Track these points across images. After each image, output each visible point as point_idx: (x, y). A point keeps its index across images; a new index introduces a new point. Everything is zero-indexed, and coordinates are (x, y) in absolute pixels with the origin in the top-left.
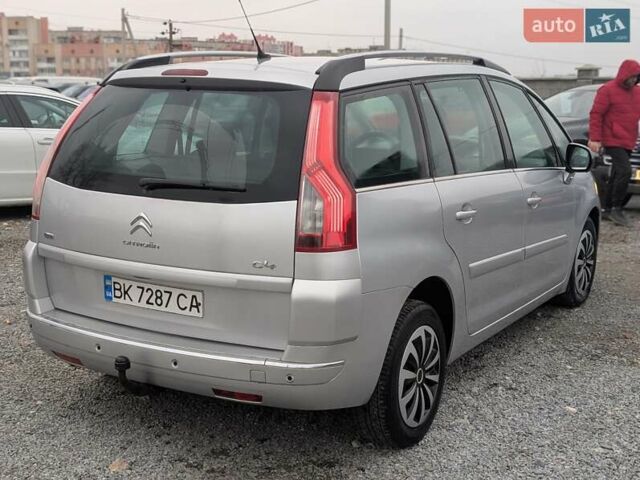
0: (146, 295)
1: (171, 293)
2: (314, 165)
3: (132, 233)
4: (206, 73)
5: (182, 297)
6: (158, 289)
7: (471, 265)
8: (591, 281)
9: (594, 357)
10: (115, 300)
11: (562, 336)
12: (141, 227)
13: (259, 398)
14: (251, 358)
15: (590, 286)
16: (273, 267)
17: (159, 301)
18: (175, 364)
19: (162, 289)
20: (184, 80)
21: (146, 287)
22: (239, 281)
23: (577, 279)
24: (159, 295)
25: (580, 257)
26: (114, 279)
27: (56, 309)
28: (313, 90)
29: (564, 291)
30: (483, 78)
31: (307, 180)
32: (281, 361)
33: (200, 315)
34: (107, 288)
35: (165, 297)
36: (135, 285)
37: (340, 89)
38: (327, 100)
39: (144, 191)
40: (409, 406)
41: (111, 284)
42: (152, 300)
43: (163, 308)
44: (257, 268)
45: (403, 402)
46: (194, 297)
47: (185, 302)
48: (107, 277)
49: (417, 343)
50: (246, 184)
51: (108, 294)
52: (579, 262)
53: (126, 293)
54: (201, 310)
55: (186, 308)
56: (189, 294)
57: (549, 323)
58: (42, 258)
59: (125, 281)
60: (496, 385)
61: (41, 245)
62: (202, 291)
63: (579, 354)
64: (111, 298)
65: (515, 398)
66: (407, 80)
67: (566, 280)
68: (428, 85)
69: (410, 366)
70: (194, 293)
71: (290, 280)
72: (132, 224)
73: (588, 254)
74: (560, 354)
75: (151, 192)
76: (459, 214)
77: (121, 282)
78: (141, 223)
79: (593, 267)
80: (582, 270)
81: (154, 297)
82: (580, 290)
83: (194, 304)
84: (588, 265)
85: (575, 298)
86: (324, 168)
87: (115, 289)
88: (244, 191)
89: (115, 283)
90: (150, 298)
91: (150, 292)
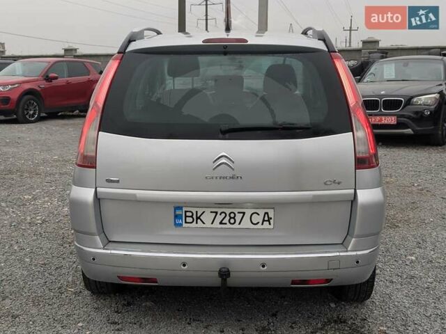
0: (219, 218)
1: (244, 213)
2: (355, 105)
3: (214, 169)
4: (245, 41)
5: (254, 216)
6: (231, 211)
10: (184, 225)
16: (340, 183)
17: (232, 221)
18: (264, 267)
19: (236, 211)
20: (225, 47)
21: (220, 211)
24: (232, 216)
26: (184, 209)
28: (329, 51)
32: (347, 251)
33: (271, 226)
34: (176, 216)
35: (238, 217)
36: (208, 211)
39: (221, 136)
41: (182, 213)
42: (226, 221)
43: (236, 226)
46: (266, 213)
47: (258, 218)
48: (178, 208)
50: (311, 123)
51: (178, 222)
53: (198, 218)
54: (272, 223)
55: (258, 223)
56: (262, 212)
58: (98, 200)
59: (197, 209)
61: (100, 189)
62: (274, 208)
64: (181, 225)
70: (266, 211)
71: (353, 191)
72: (214, 162)
75: (227, 135)
77: (193, 210)
78: (224, 161)
81: (228, 218)
83: (266, 218)
87: (186, 216)
88: (309, 128)
89: (186, 212)
90: (224, 219)
91: (223, 215)
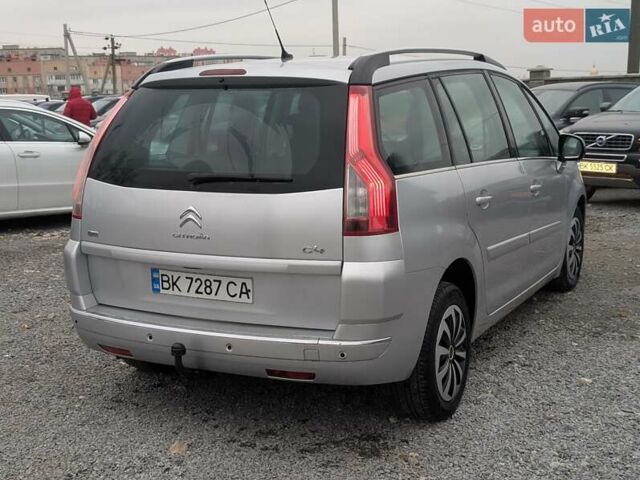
0: (195, 286)
1: (220, 282)
2: (356, 155)
3: (181, 226)
4: (244, 72)
5: (231, 285)
6: (207, 279)
7: (489, 248)
8: (579, 265)
9: (596, 335)
10: (162, 291)
11: (561, 318)
12: (190, 219)
13: (312, 376)
14: (304, 338)
15: (579, 271)
16: (322, 251)
17: (208, 290)
18: (230, 348)
19: (212, 278)
20: (223, 80)
21: (195, 277)
22: (290, 266)
23: (569, 263)
24: (208, 284)
25: (571, 243)
26: (161, 272)
27: (101, 304)
28: (349, 84)
29: (558, 276)
30: (486, 73)
31: (351, 168)
32: (333, 340)
33: (250, 301)
34: (155, 281)
35: (215, 286)
36: (184, 275)
37: (373, 82)
38: (362, 93)
39: (192, 186)
40: (444, 380)
41: (159, 276)
42: (202, 289)
43: (212, 296)
44: (306, 253)
45: (439, 376)
46: (244, 284)
47: (235, 290)
48: (155, 270)
49: (449, 320)
50: (293, 175)
51: (156, 286)
52: (571, 248)
53: (174, 284)
54: (251, 297)
55: (236, 295)
56: (239, 282)
57: (546, 307)
58: (84, 255)
59: (173, 273)
60: (510, 362)
61: (84, 243)
62: (252, 278)
63: (581, 333)
64: (159, 290)
65: (531, 373)
66: (425, 74)
67: (560, 265)
68: (443, 78)
69: (444, 343)
70: (244, 281)
71: (340, 262)
72: (181, 217)
73: (577, 241)
74: (563, 333)
75: (198, 187)
76: (478, 199)
77: (170, 274)
78: (190, 216)
79: (580, 252)
80: (573, 256)
81: (203, 286)
82: (572, 276)
83: (244, 291)
84: (578, 251)
85: (568, 283)
86: (366, 157)
87: (163, 281)
88: (291, 181)
89: (162, 275)
90: (199, 287)
91: (199, 282)
